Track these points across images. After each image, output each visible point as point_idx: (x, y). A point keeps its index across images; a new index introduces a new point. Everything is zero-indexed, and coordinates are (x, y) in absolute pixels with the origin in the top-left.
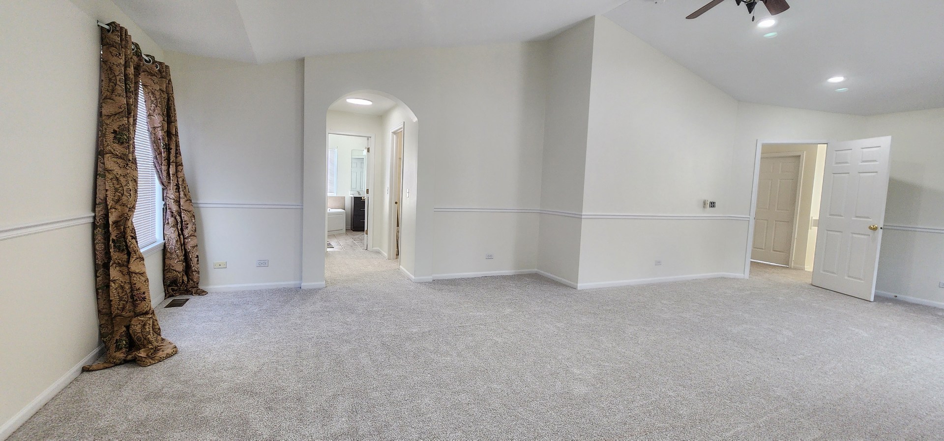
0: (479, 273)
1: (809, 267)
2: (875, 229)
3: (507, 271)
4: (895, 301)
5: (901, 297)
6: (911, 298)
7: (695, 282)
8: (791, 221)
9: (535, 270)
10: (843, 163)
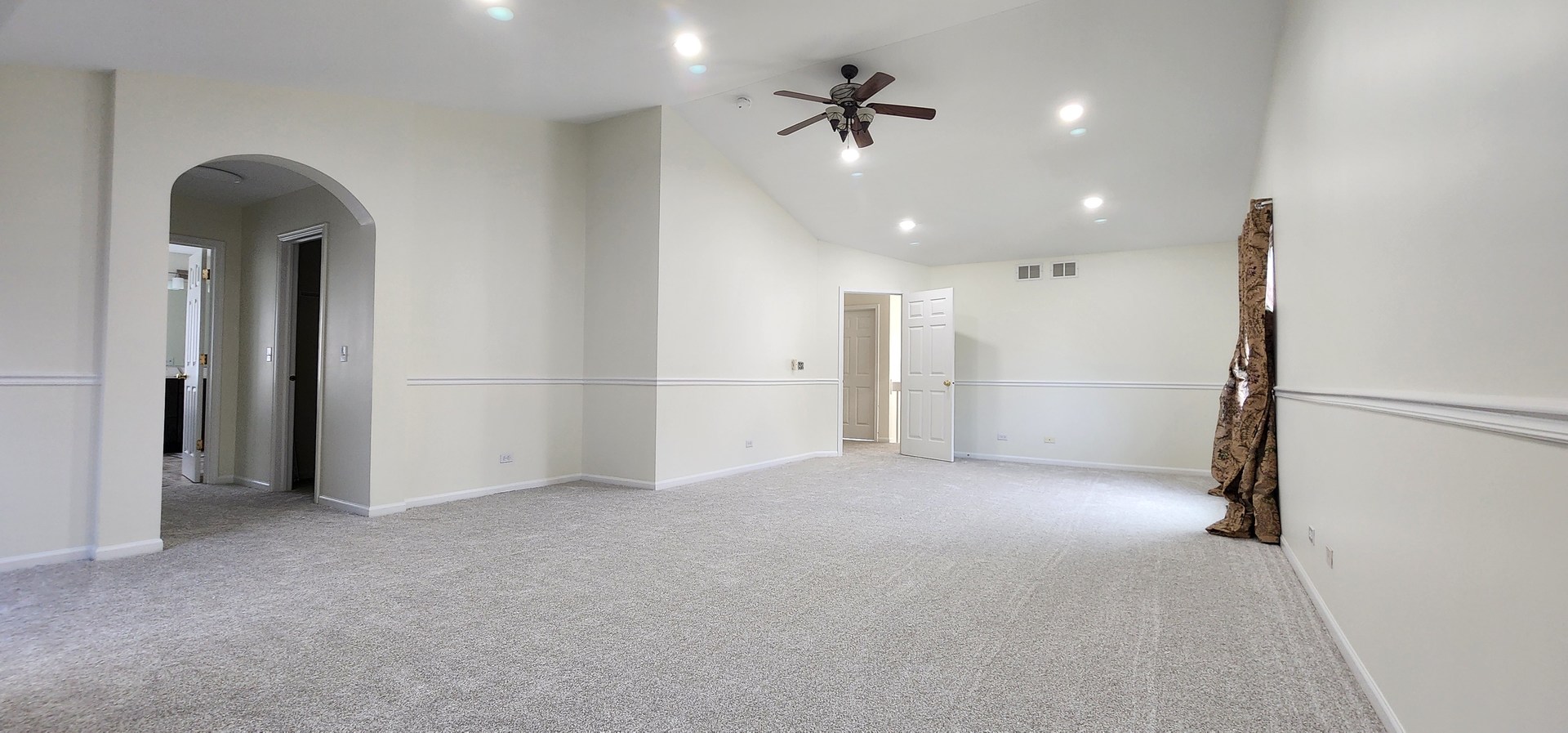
0: (489, 488)
1: (893, 439)
2: (948, 385)
3: (535, 481)
4: (968, 459)
5: (972, 455)
6: (979, 455)
7: (790, 466)
8: (872, 388)
9: (579, 475)
10: (917, 315)
